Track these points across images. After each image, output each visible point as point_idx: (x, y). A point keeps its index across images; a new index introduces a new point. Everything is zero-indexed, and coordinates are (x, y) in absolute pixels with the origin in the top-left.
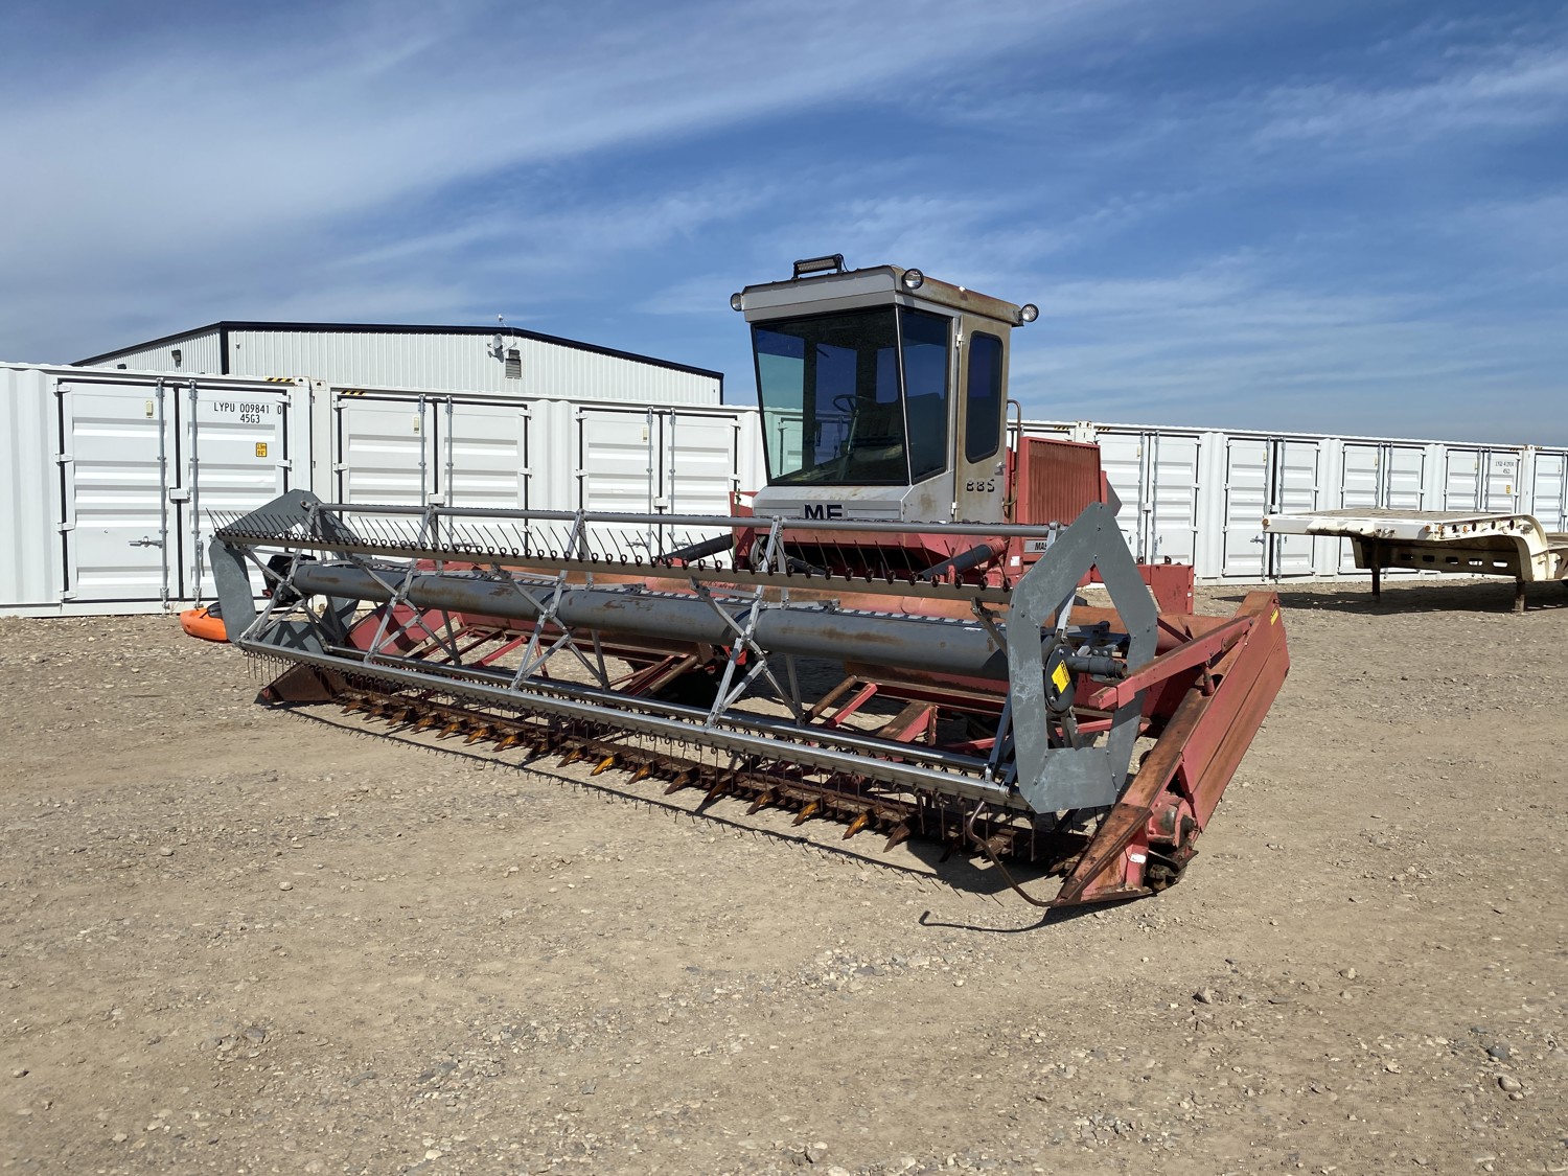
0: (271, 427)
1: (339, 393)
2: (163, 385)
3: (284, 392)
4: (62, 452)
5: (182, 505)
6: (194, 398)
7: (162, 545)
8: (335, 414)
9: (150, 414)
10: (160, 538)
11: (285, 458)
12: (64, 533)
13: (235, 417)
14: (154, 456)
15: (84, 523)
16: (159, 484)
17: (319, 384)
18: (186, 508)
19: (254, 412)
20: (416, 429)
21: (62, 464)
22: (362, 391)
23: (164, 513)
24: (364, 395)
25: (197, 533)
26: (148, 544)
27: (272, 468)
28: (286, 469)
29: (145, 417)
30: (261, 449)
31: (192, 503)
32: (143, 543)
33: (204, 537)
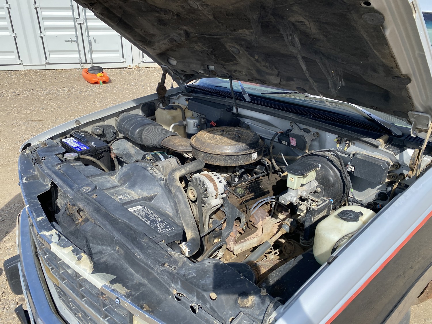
4: (35, 4)
5: (82, 25)
10: (76, 39)
12: (42, 37)
14: (69, 5)
15: (48, 33)
16: (72, 17)
21: (36, 9)
23: (76, 29)
25: (88, 37)
26: (72, 41)
31: (85, 24)
32: (70, 41)
33: (91, 39)
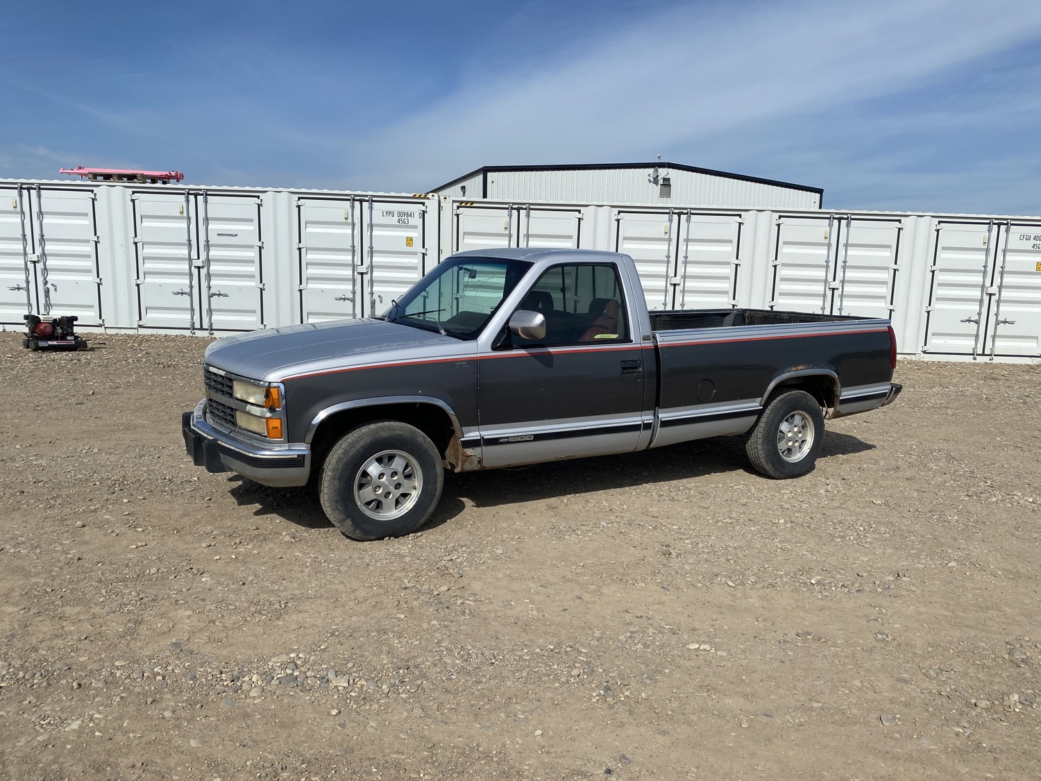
0: (416, 227)
1: (458, 204)
2: (354, 200)
3: (423, 204)
4: (300, 242)
5: (364, 276)
6: (371, 208)
7: (353, 301)
8: (455, 218)
9: (346, 219)
10: (351, 296)
11: (424, 247)
12: (301, 291)
13: (394, 220)
14: (349, 246)
15: (312, 285)
16: (351, 262)
17: (445, 198)
18: (367, 277)
19: (406, 217)
20: (506, 228)
21: (300, 249)
22: (472, 203)
23: (354, 281)
24: (474, 205)
25: (372, 294)
26: (345, 299)
27: (415, 253)
28: (424, 254)
29: (344, 220)
30: (410, 241)
31: (369, 275)
32: (342, 299)
33: (376, 297)
